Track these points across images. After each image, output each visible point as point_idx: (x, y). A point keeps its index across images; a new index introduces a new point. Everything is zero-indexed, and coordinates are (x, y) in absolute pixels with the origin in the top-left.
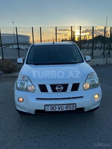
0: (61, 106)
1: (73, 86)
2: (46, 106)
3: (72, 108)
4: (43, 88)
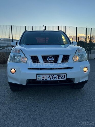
0: (52, 75)
1: (63, 58)
2: (37, 76)
3: (62, 77)
4: (35, 59)
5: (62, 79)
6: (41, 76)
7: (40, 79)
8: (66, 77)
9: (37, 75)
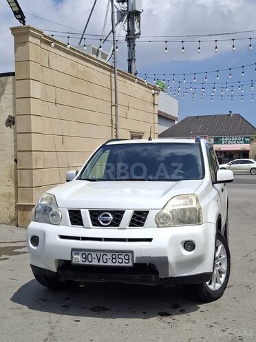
0: (102, 254)
1: (134, 216)
3: (124, 260)
4: (76, 218)
5: (124, 264)
6: (81, 253)
7: (78, 259)
8: (133, 260)
9: (73, 250)
